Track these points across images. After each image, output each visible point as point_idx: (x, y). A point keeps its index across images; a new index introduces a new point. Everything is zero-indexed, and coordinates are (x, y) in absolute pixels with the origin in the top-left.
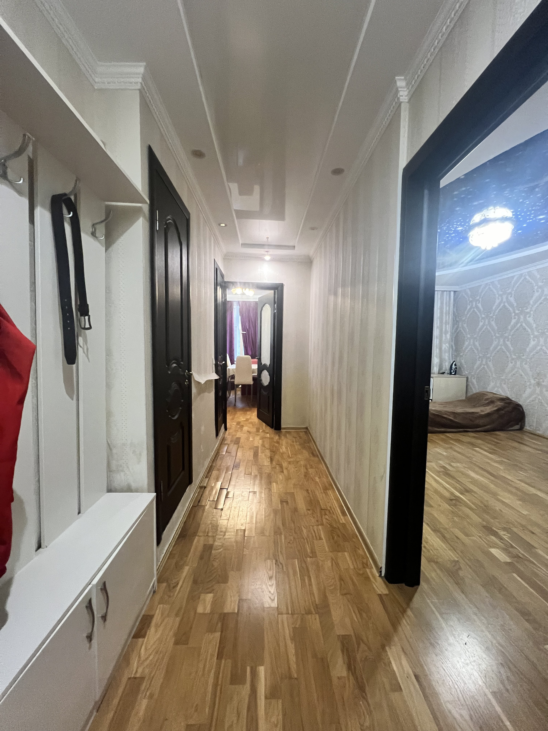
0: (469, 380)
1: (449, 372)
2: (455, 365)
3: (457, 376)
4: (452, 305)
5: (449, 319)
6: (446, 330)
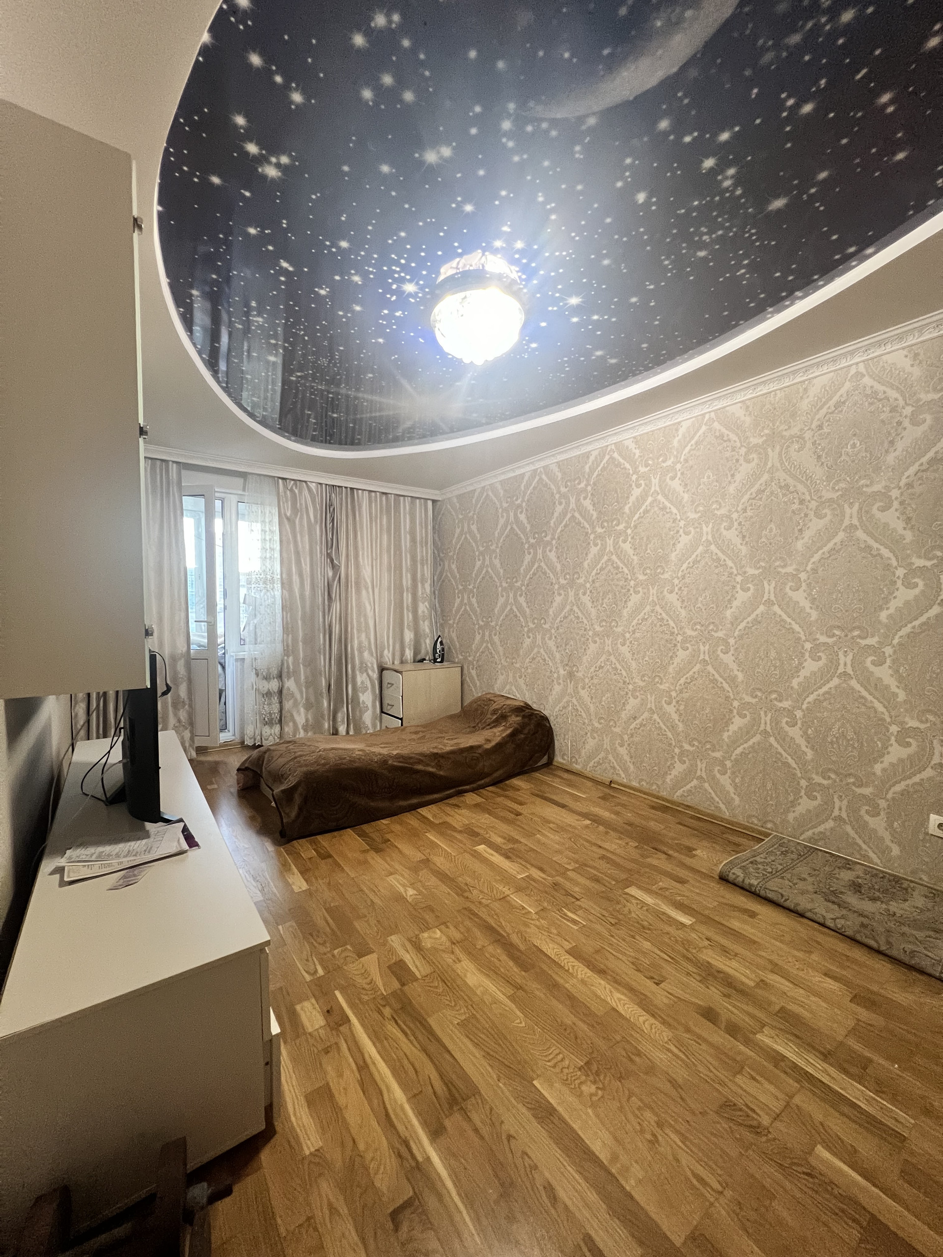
0: (465, 671)
1: (432, 657)
2: (441, 643)
3: (445, 663)
4: (430, 527)
5: (427, 553)
6: (423, 575)
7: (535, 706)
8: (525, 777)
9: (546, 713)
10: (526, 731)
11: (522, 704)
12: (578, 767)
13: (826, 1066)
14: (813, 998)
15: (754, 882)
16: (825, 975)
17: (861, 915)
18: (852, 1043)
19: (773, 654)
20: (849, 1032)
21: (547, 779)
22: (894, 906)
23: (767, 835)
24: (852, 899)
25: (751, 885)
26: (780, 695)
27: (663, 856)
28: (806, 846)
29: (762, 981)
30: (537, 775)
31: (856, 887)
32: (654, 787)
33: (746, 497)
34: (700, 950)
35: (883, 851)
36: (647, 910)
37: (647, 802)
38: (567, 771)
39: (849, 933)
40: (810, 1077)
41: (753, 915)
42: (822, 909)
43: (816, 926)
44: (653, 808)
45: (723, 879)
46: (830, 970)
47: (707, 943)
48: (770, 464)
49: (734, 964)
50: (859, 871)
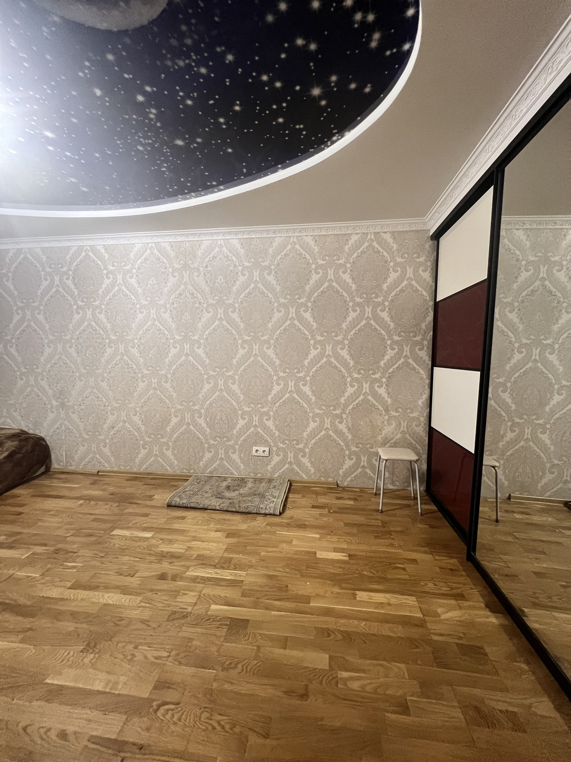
7: (31, 432)
8: (25, 486)
9: (42, 435)
10: (24, 451)
11: (18, 431)
12: (72, 468)
13: (215, 570)
14: (211, 544)
15: (185, 501)
16: (216, 531)
17: (229, 499)
18: (226, 555)
19: (190, 382)
20: (225, 550)
21: (47, 482)
22: (242, 491)
23: (190, 476)
24: (227, 494)
25: (183, 504)
26: (194, 403)
27: (135, 506)
28: (208, 476)
29: (189, 547)
30: (36, 481)
31: (228, 488)
32: (128, 467)
33: (173, 296)
34: (157, 546)
35: (237, 468)
36: (126, 540)
37: (124, 478)
38: (63, 473)
39: (225, 509)
40: (209, 579)
41: (183, 518)
42: (215, 503)
43: (212, 511)
44: (127, 480)
45: (169, 506)
46: (218, 528)
47: (161, 541)
48: (184, 281)
49: (175, 545)
50: (229, 480)
